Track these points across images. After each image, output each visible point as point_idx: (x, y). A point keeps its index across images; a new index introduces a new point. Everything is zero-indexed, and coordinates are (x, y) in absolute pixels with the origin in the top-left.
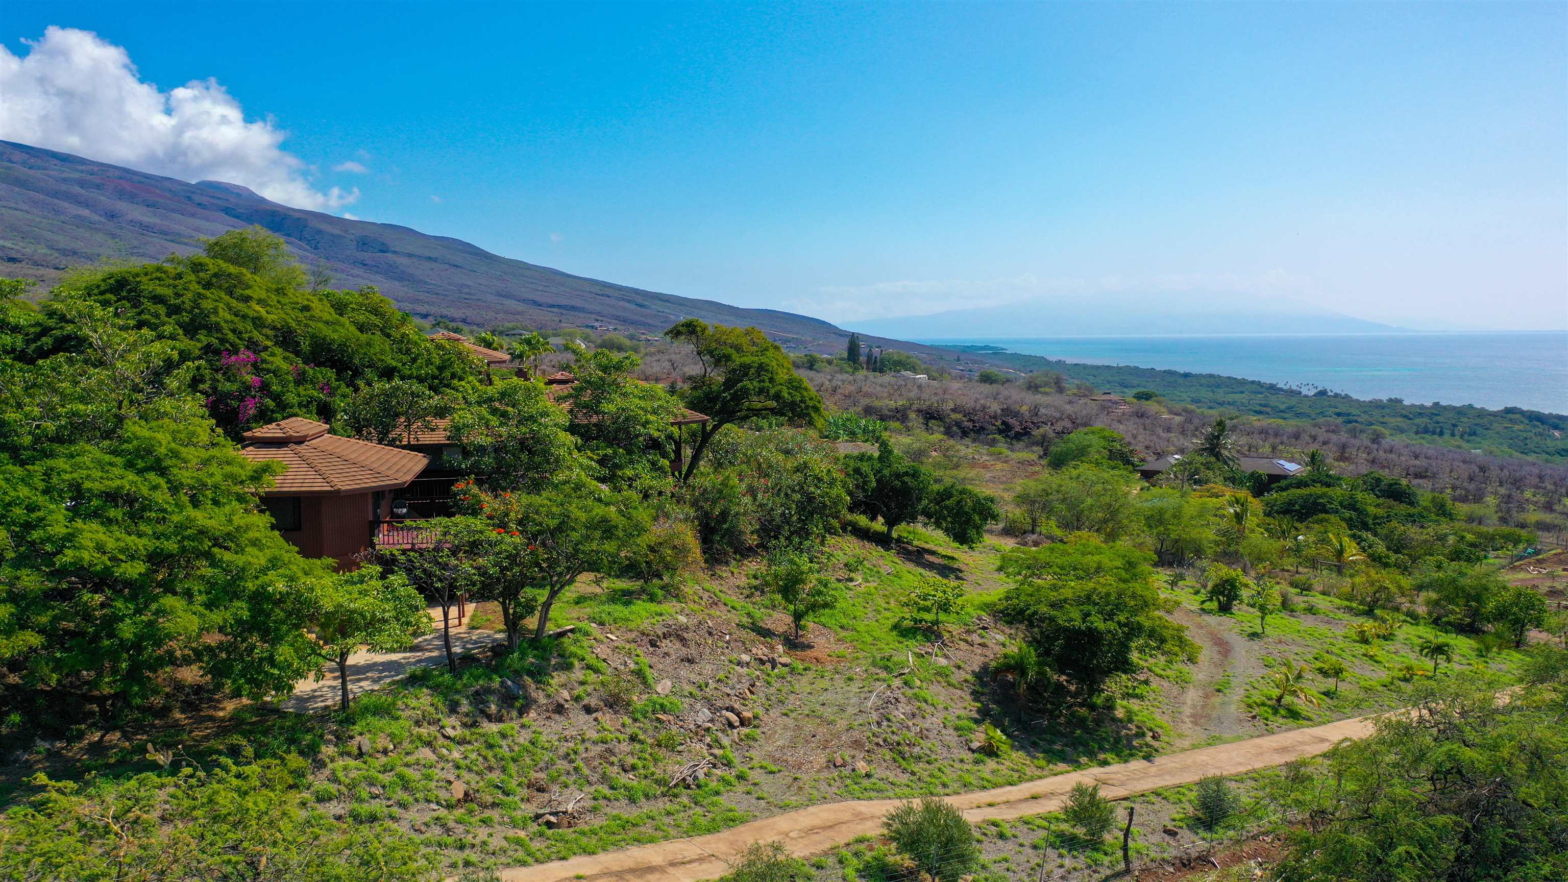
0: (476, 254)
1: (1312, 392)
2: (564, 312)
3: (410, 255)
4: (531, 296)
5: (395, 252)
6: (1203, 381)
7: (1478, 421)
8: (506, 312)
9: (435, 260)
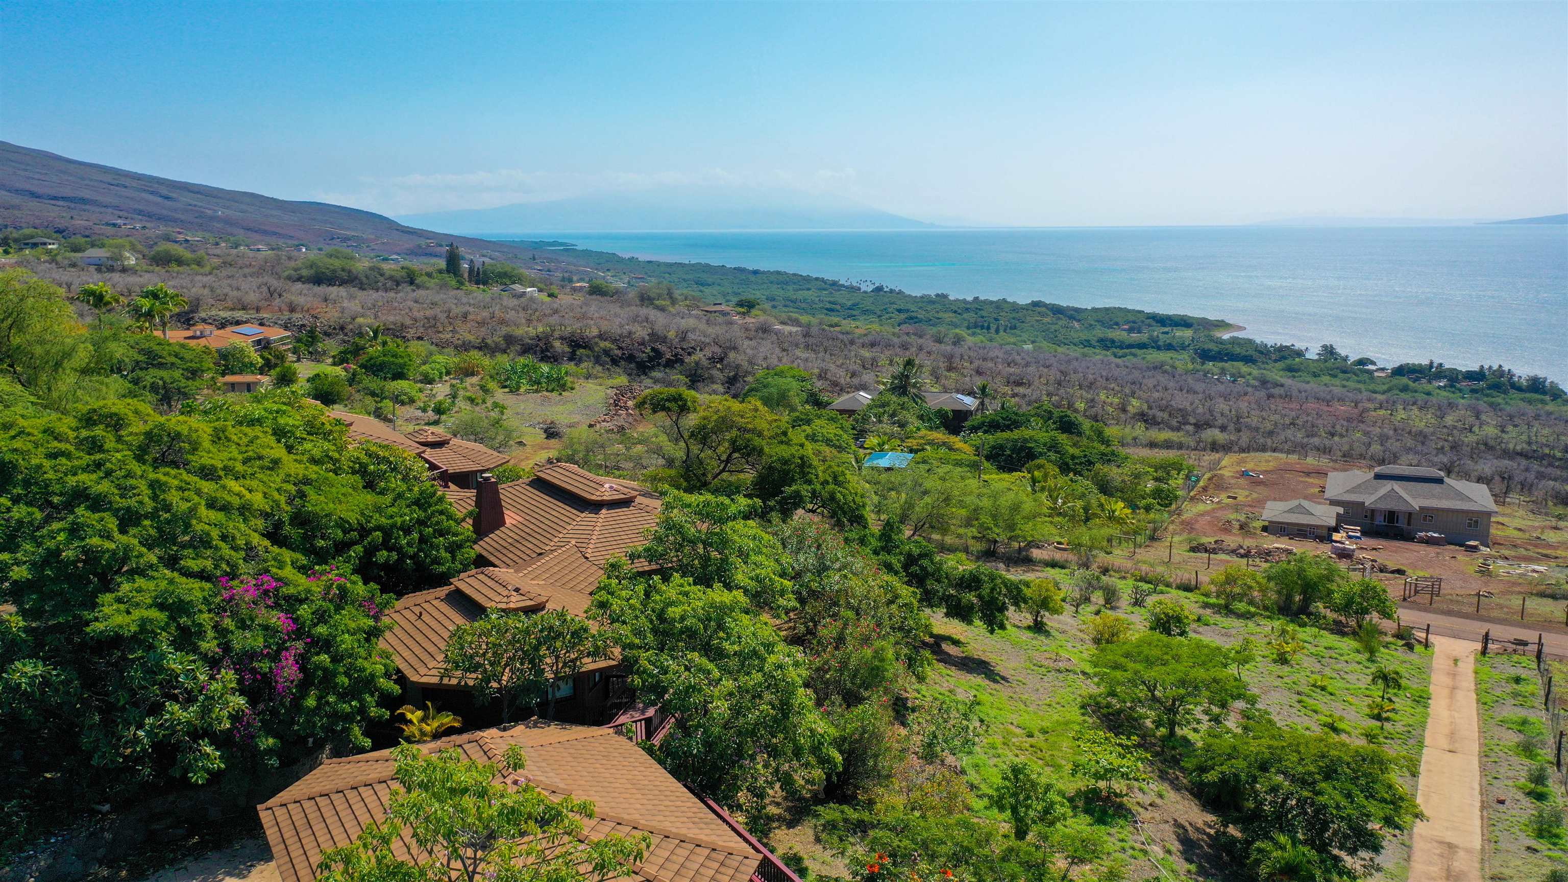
1: (870, 289)
2: (73, 205)
4: (25, 186)
6: (772, 278)
7: (1014, 315)
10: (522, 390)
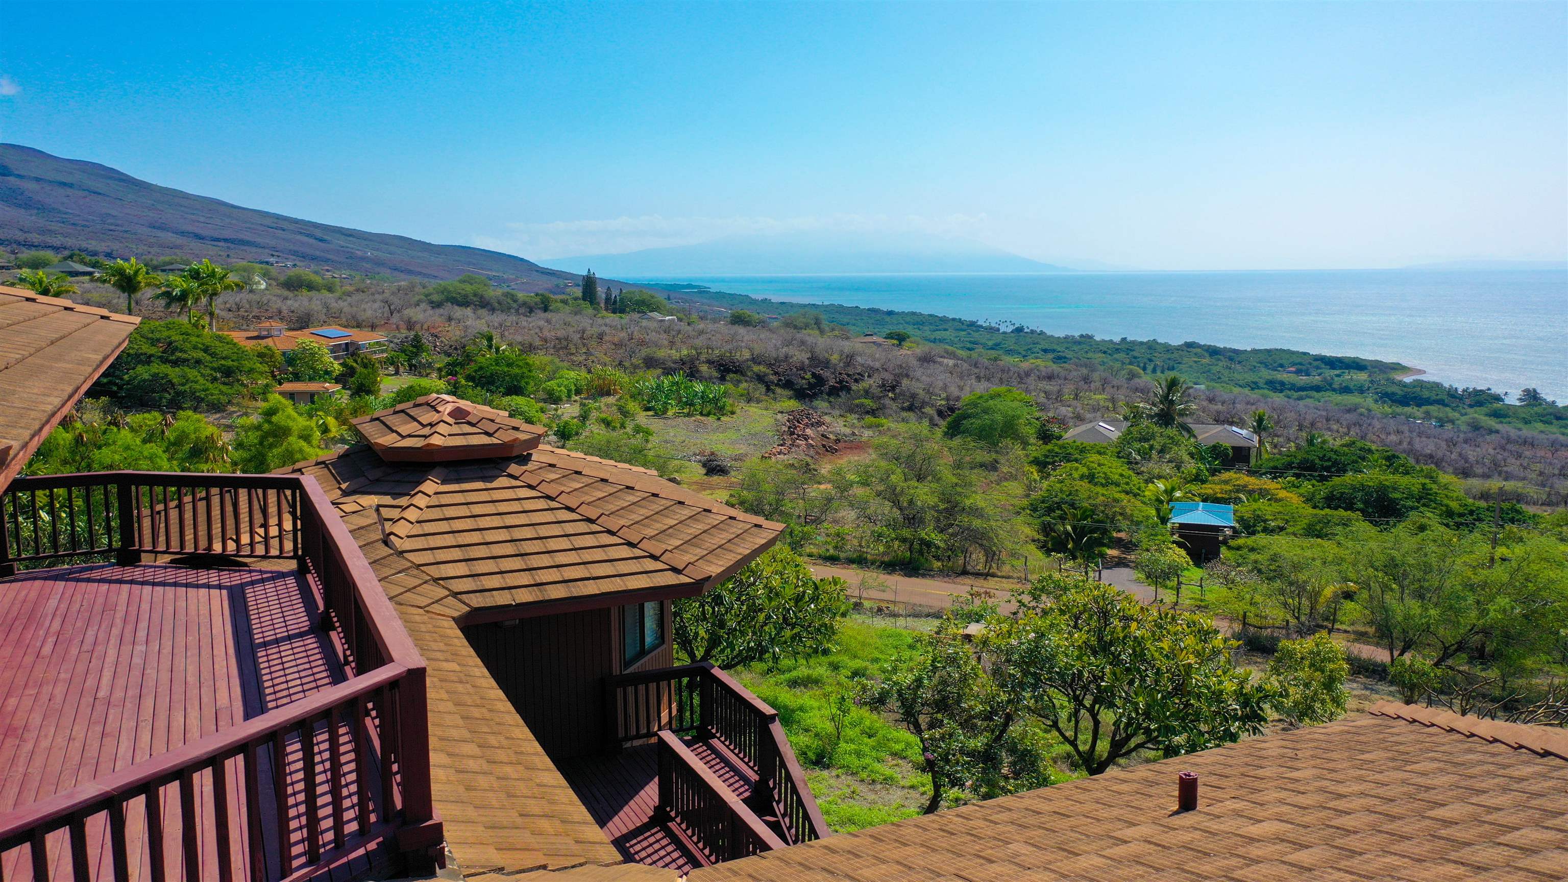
0: (124, 181)
2: (232, 246)
3: (38, 180)
4: (190, 228)
5: (19, 176)
7: (1169, 355)
8: (161, 246)
9: (71, 186)
10: (670, 413)
